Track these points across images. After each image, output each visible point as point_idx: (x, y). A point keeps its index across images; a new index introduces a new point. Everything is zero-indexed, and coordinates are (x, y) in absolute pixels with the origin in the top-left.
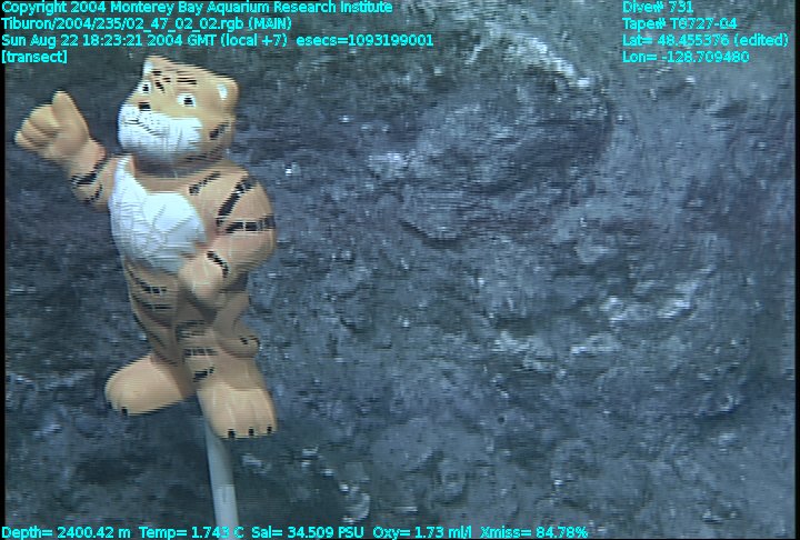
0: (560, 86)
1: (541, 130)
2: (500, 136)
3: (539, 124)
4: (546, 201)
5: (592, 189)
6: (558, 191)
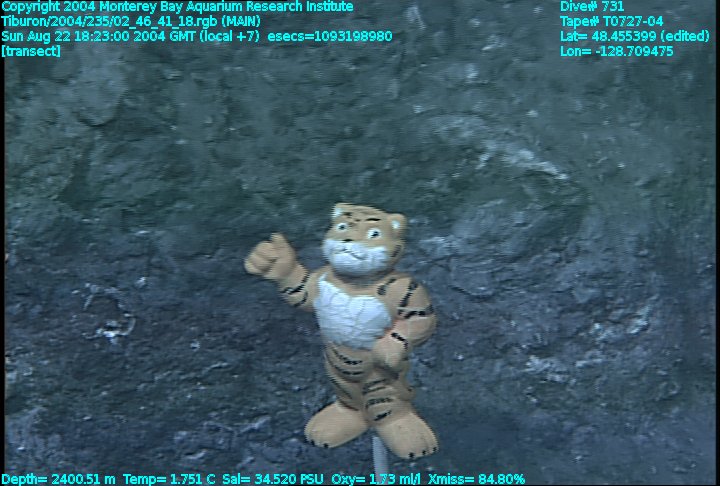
4: (549, 262)
5: (578, 251)
6: (557, 255)
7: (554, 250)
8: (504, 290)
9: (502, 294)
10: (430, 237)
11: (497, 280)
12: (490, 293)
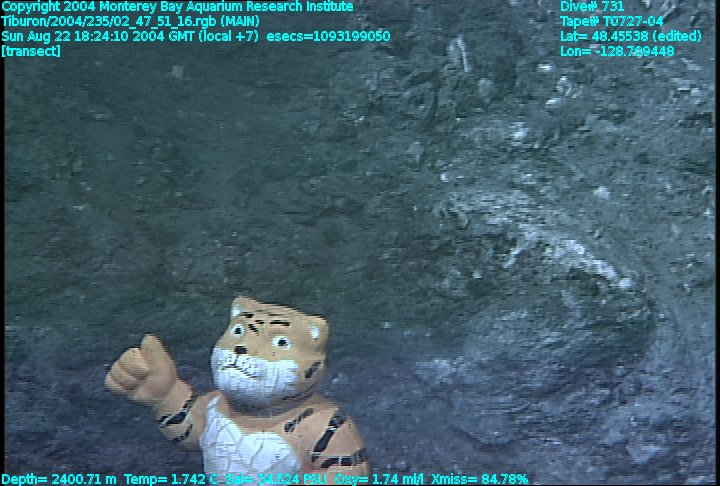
0: (603, 287)
1: (588, 333)
2: (549, 341)
3: (587, 327)
4: (595, 401)
5: (639, 388)
6: (607, 392)
7: (604, 386)
8: (526, 437)
9: (524, 442)
10: (431, 359)
11: (517, 422)
12: (506, 440)
